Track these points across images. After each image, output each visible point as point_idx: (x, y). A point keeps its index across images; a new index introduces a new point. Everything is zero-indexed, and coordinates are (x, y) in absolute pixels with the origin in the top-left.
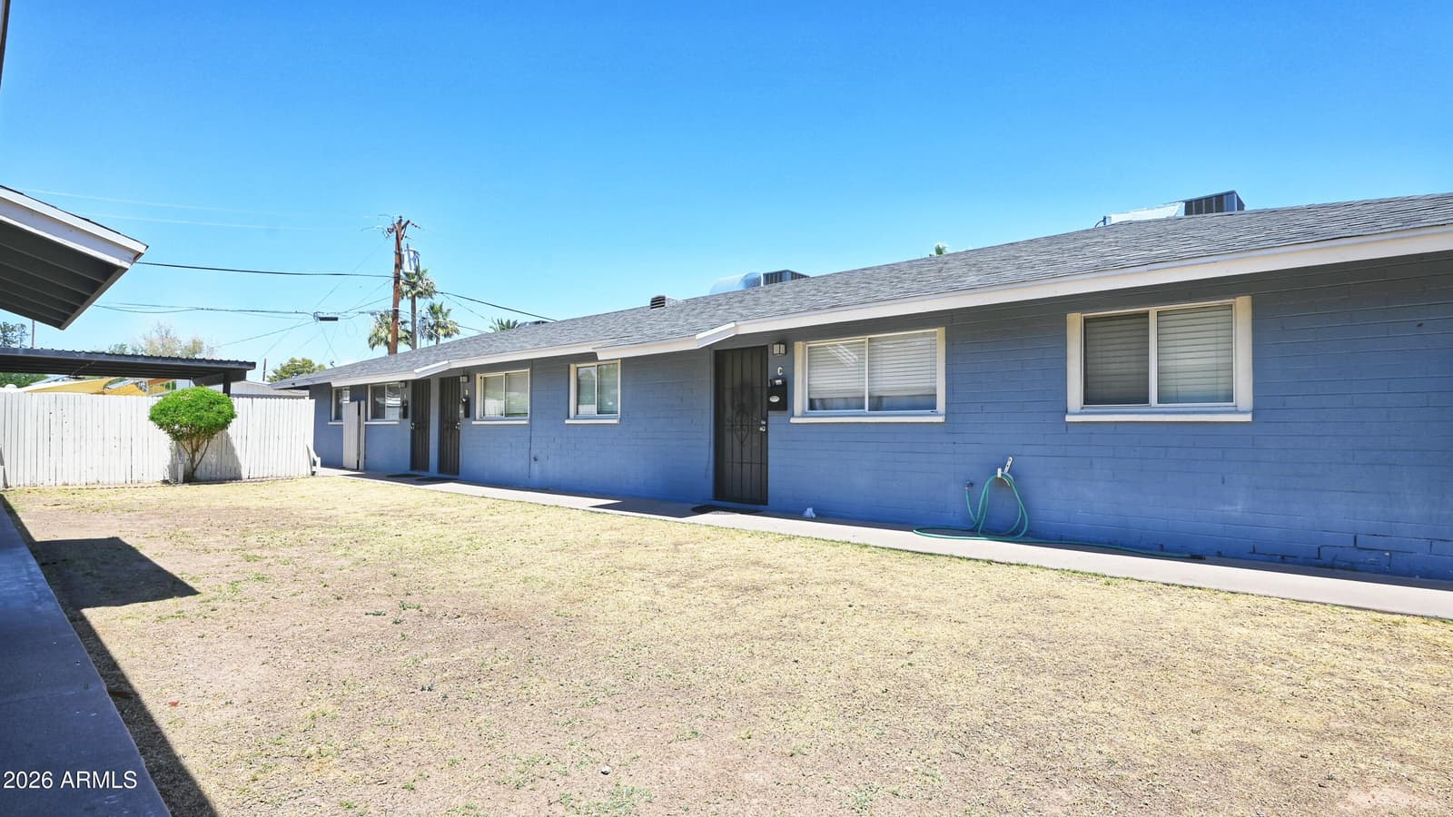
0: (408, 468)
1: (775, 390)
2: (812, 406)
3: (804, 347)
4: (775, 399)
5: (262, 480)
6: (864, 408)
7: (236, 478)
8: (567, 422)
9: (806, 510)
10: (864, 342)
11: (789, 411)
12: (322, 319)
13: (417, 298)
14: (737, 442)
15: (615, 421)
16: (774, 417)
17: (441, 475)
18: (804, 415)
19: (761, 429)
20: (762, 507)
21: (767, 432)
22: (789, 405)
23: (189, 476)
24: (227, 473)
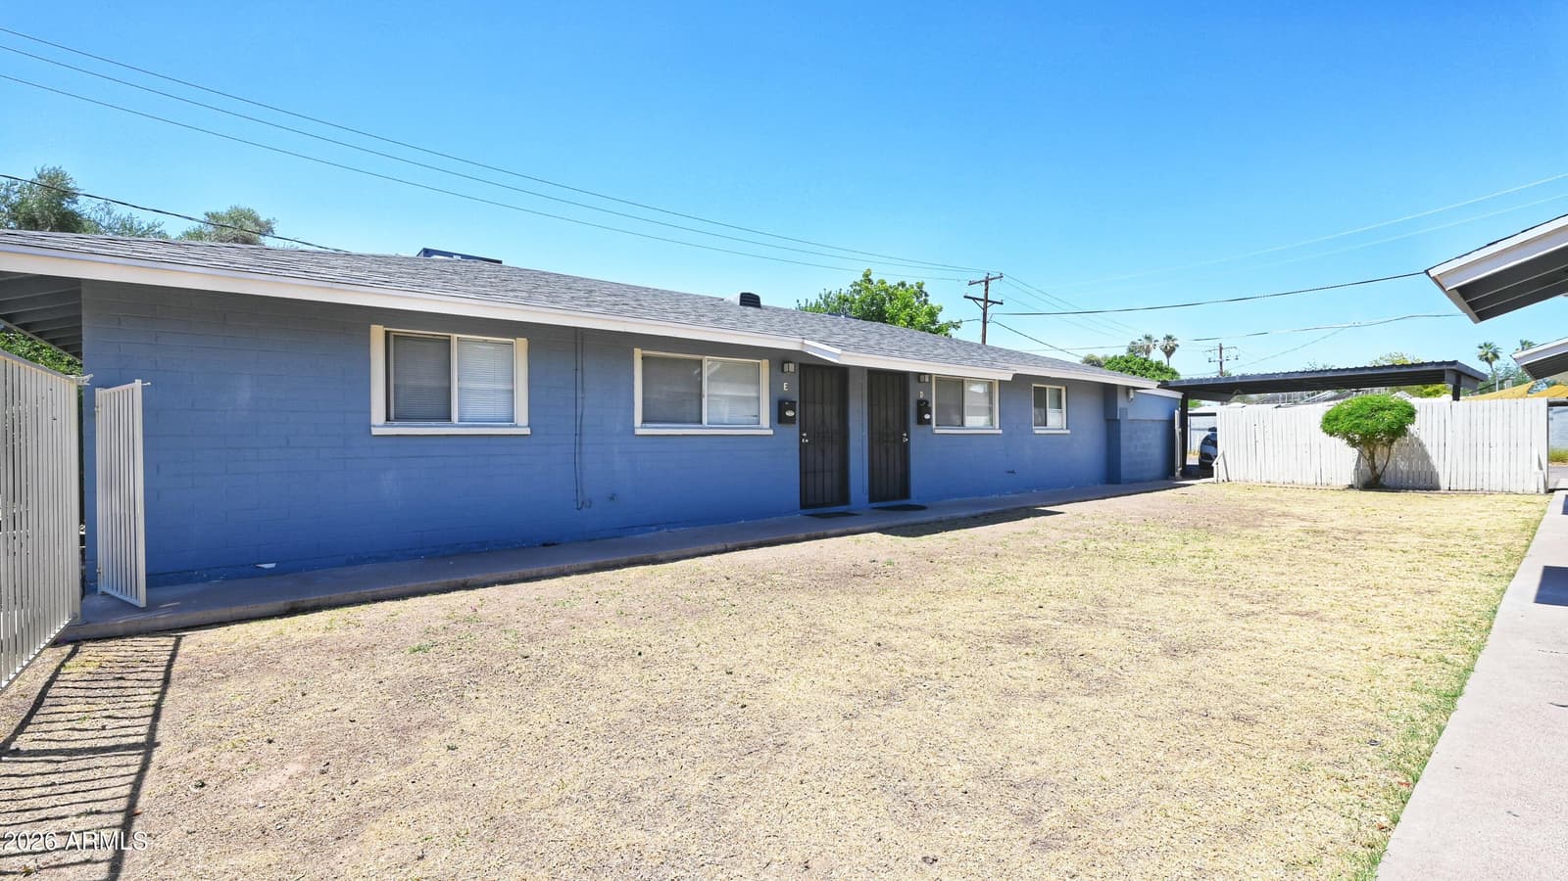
5: (1466, 493)
7: (1431, 487)
23: (1373, 481)
24: (1425, 483)
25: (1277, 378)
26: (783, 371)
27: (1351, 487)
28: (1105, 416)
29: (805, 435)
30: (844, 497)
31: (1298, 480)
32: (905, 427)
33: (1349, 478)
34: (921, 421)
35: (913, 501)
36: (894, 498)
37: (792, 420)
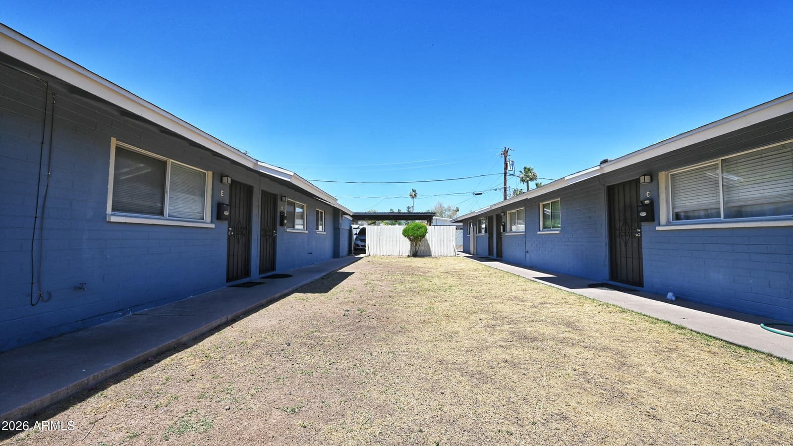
0: (488, 254)
1: (645, 207)
2: (677, 217)
3: (667, 176)
4: (643, 214)
5: (439, 256)
6: (720, 217)
7: (430, 255)
8: (539, 233)
9: (667, 294)
10: (717, 164)
11: (656, 222)
12: (476, 194)
13: (529, 182)
14: (623, 244)
15: (558, 232)
16: (645, 226)
17: (497, 258)
18: (668, 223)
19: (637, 235)
20: (639, 288)
21: (641, 236)
22: (656, 217)
23: (415, 254)
24: (427, 254)
25: (386, 214)
26: (221, 181)
27: (409, 256)
28: (334, 226)
29: (231, 229)
30: (247, 272)
31: (393, 254)
32: (275, 228)
33: (408, 253)
34: (282, 224)
35: (277, 272)
36: (269, 271)
37: (226, 218)
